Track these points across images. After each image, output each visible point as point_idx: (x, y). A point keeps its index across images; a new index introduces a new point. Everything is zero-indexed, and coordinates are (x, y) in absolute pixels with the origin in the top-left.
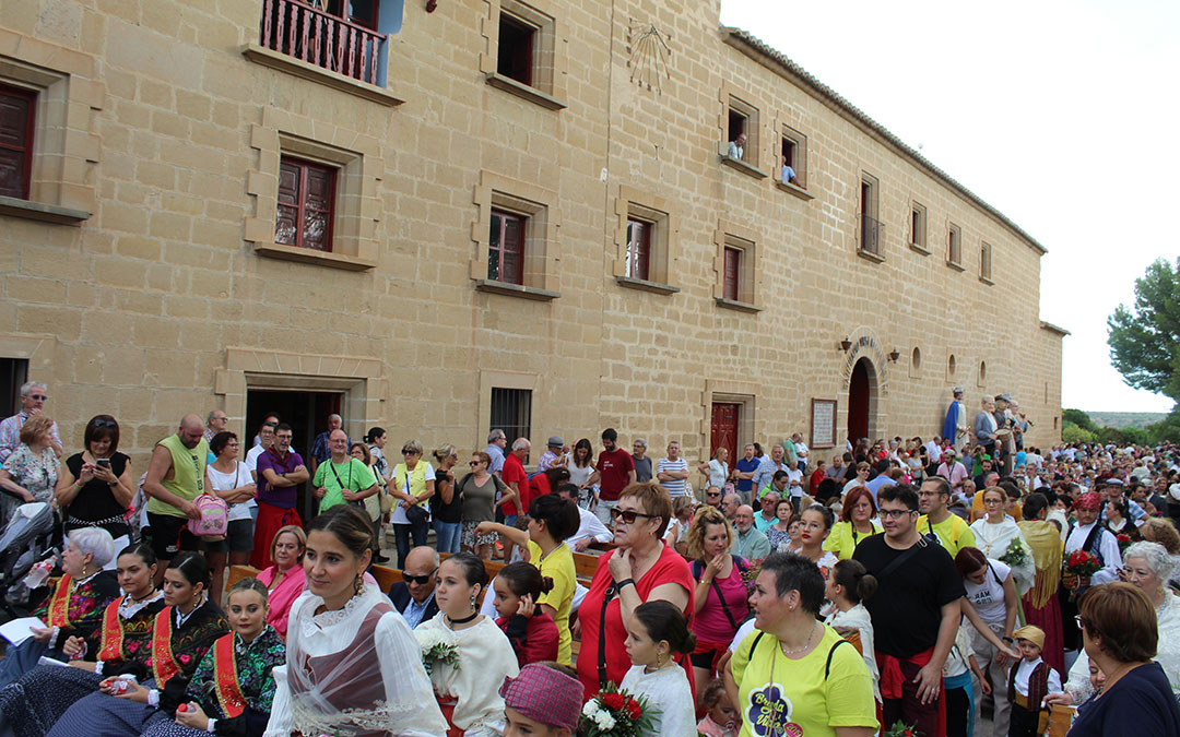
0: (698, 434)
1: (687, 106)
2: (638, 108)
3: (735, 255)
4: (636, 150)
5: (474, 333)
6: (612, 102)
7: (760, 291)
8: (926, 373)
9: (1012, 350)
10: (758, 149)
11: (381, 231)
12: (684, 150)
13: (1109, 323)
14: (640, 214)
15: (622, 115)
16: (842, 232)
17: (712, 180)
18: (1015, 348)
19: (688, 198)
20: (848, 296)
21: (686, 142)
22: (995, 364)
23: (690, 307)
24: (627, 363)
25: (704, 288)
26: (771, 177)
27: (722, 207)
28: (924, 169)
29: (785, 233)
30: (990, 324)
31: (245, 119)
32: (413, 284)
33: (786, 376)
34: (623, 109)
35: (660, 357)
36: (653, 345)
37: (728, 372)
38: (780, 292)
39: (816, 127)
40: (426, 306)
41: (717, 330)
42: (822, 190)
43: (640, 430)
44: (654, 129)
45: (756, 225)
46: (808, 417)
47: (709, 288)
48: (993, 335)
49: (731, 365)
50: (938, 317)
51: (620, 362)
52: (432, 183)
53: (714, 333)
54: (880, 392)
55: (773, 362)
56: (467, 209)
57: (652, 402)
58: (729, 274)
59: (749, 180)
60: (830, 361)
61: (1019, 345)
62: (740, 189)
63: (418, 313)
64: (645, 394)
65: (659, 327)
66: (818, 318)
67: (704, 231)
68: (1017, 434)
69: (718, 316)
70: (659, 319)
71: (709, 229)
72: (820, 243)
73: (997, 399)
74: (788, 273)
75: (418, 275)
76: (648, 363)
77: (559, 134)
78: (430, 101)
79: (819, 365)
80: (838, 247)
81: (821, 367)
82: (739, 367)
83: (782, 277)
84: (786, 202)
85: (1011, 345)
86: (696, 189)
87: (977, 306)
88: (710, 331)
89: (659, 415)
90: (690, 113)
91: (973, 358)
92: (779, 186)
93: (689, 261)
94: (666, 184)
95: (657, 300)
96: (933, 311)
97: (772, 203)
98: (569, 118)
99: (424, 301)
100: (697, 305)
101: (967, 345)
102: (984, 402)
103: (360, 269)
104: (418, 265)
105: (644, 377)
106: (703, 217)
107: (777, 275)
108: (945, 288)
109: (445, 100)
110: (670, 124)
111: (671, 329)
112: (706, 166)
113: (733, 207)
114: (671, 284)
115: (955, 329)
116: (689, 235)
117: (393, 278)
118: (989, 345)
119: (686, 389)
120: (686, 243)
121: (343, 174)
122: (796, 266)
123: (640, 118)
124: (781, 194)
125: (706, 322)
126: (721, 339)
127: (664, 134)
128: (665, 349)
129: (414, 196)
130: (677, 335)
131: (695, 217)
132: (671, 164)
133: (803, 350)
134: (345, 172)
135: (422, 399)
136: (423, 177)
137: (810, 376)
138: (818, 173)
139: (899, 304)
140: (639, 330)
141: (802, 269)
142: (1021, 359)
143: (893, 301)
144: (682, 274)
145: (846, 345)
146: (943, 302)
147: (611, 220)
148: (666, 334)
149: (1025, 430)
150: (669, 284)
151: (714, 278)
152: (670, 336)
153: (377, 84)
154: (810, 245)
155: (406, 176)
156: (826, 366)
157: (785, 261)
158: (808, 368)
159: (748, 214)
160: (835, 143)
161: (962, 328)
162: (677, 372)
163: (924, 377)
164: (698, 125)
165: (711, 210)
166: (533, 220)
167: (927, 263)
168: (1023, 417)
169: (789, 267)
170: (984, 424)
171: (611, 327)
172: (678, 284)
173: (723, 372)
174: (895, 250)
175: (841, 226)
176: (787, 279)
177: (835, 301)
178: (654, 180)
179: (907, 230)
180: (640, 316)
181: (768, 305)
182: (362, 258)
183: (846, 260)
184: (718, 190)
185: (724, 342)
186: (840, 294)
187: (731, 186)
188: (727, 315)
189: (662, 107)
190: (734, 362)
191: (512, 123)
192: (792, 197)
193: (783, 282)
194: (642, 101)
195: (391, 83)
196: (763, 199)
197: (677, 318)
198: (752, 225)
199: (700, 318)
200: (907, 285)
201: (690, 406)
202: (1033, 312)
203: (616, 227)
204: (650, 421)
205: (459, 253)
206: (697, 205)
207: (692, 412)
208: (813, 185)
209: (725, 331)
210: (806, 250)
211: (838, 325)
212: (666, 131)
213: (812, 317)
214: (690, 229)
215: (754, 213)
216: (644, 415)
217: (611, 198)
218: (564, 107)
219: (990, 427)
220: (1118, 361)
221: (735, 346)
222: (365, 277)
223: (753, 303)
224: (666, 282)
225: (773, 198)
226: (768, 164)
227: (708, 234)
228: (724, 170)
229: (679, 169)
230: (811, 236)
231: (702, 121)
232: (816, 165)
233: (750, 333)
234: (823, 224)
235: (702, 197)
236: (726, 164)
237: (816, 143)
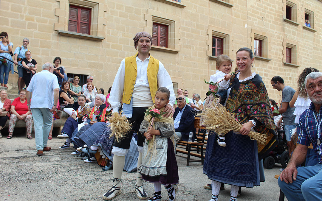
1: (272, 4)
2: (256, 6)
3: (290, 50)
4: (256, 18)
5: (209, 71)
6: (248, 4)
7: (298, 61)
10: (296, 17)
11: (181, 42)
12: (271, 18)
14: (258, 37)
15: (251, 8)
17: (281, 27)
19: (273, 32)
21: (272, 15)
23: (275, 64)
25: (280, 59)
26: (301, 25)
27: (285, 35)
29: (306, 43)
31: (143, 12)
32: (190, 57)
34: (251, 6)
35: (266, 80)
36: (263, 76)
38: (305, 61)
39: (317, 9)
40: (194, 63)
41: (284, 72)
42: (319, 29)
44: (262, 12)
45: (297, 40)
47: (281, 60)
49: (289, 83)
52: (195, 29)
56: (205, 36)
58: (288, 55)
59: (293, 26)
62: (290, 29)
63: (192, 65)
65: (265, 71)
67: (279, 42)
69: (284, 68)
70: (265, 69)
71: (280, 42)
72: (319, 46)
74: (308, 55)
75: (192, 54)
77: (232, 14)
78: (193, 6)
82: (292, 84)
83: (306, 56)
84: (307, 33)
86: (276, 29)
88: (282, 73)
90: (273, 6)
92: (304, 28)
93: (274, 51)
94: (266, 28)
95: (265, 63)
97: (302, 33)
98: (235, 9)
99: (194, 62)
100: (277, 65)
103: (175, 53)
104: (192, 52)
106: (279, 38)
107: (304, 56)
109: (198, 5)
110: (266, 10)
111: (269, 72)
112: (279, 22)
113: (289, 35)
114: (269, 58)
116: (274, 43)
117: (185, 55)
120: (273, 46)
121: (170, 27)
122: (311, 53)
123: (257, 9)
124: (305, 30)
125: (280, 70)
126: (286, 75)
127: (265, 13)
128: (268, 78)
129: (190, 33)
130: (271, 73)
131: (276, 38)
132: (267, 22)
134: (170, 26)
135: (194, 89)
136: (192, 27)
138: (318, 23)
140: (259, 72)
141: (313, 54)
144: (272, 55)
147: (249, 39)
148: (268, 73)
150: (268, 58)
151: (283, 56)
153: (178, 2)
154: (315, 46)
155: (187, 27)
157: (307, 51)
159: (293, 37)
164: (276, 10)
165: (281, 36)
166: (225, 39)
169: (308, 53)
172: (271, 58)
176: (308, 57)
178: (262, 27)
180: (259, 67)
181: (301, 65)
182: (176, 49)
184: (283, 30)
185: (287, 76)
187: (288, 28)
188: (287, 68)
189: (264, 5)
190: (290, 82)
191: (218, 11)
192: (309, 31)
193: (306, 58)
194: (257, 4)
195: (182, 2)
196: (299, 32)
197: (271, 68)
198: (295, 40)
199: (278, 69)
201: (276, 95)
203: (250, 41)
205: (203, 48)
206: (277, 34)
207: (277, 97)
208: (316, 27)
209: (287, 73)
210: (314, 47)
212: (265, 12)
214: (274, 42)
215: (296, 37)
217: (249, 32)
218: (233, 6)
221: (290, 77)
222: (177, 55)
223: (296, 64)
224: (267, 58)
225: (302, 32)
226: (300, 21)
227: (280, 43)
228: (285, 23)
229: (270, 23)
230: (316, 43)
231: (277, 9)
232: (317, 21)
233: (295, 73)
234: (320, 40)
235: (278, 32)
236: (285, 22)
237: (317, 14)
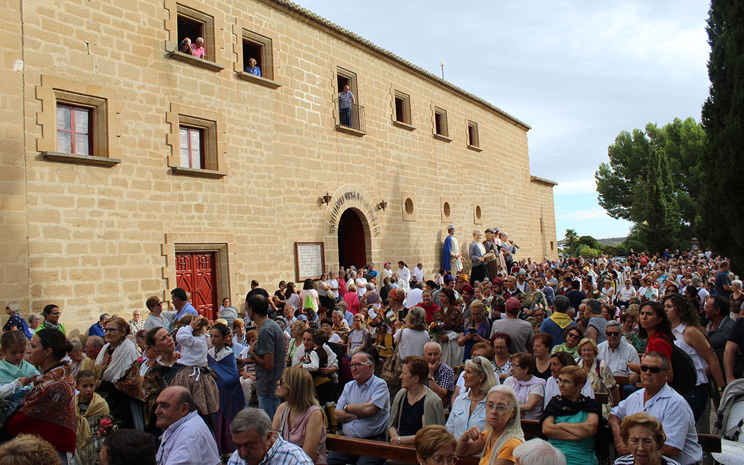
0: (160, 279)
1: (125, 11)
2: (61, 10)
4: (61, 45)
6: (25, 4)
7: (225, 160)
8: (421, 217)
9: (506, 197)
10: (215, 47)
12: (123, 46)
13: (596, 177)
14: (74, 100)
15: (40, 16)
16: (318, 113)
17: (159, 72)
18: (508, 195)
19: (132, 87)
20: (328, 162)
22: (490, 207)
23: (141, 172)
24: (63, 224)
25: (156, 159)
26: (230, 70)
27: (174, 93)
28: (403, 67)
29: (251, 114)
30: (481, 179)
33: (262, 226)
34: (40, 10)
35: (105, 218)
36: (96, 208)
37: (193, 227)
38: (250, 160)
39: (282, 33)
41: (176, 193)
42: (292, 80)
43: (85, 280)
44: (84, 29)
45: (218, 107)
46: (292, 257)
47: (163, 160)
48: (486, 186)
49: (196, 220)
50: (429, 175)
51: (53, 224)
53: (172, 195)
54: (372, 234)
55: (246, 216)
57: (99, 256)
59: (206, 72)
60: (313, 212)
61: (511, 193)
62: (194, 79)
64: (89, 250)
65: (102, 193)
66: (296, 179)
67: (153, 113)
68: (506, 256)
69: (176, 182)
70: (102, 186)
71: (158, 111)
72: (292, 122)
73: (486, 232)
74: (258, 145)
76: (92, 223)
79: (300, 216)
80: (314, 124)
81: (303, 218)
82: (206, 222)
83: (253, 148)
85: (504, 193)
86: (140, 79)
87: (467, 166)
88: (168, 194)
89: (110, 267)
90: (128, 17)
91: (468, 204)
92: (239, 76)
93: (137, 138)
94: (102, 74)
96: (423, 171)
97: (236, 90)
100: (149, 173)
101: (461, 195)
102: (474, 235)
105: (88, 235)
106: (152, 101)
107: (245, 147)
108: (434, 154)
110: (103, 25)
111: (117, 194)
112: (151, 60)
113: (188, 93)
114: (112, 156)
115: (448, 184)
116: (135, 116)
118: (483, 194)
119: (142, 243)
120: (130, 123)
122: (268, 140)
123: (64, 19)
124: (245, 84)
125: (160, 187)
126: (181, 200)
127: (96, 33)
128: (112, 211)
130: (126, 199)
131: (141, 102)
133: (281, 205)
137: (290, 225)
138: (287, 67)
139: (386, 166)
140: (76, 197)
141: (273, 142)
142: (515, 203)
143: (381, 165)
144: (128, 149)
145: (327, 199)
146: (435, 165)
147: (31, 104)
148: (112, 198)
149: (514, 252)
151: (170, 151)
152: (117, 200)
154: (281, 122)
156: (307, 216)
157: (254, 135)
158: (288, 219)
159: (206, 99)
160: (305, 45)
161: (453, 182)
162: (129, 229)
163: (418, 220)
164: (139, 27)
165: (160, 95)
167: (414, 137)
168: (511, 242)
169: (258, 140)
170: (475, 250)
171: (40, 195)
172: (122, 156)
173: (186, 226)
174: (378, 126)
175: (315, 108)
177: (317, 166)
178: (86, 71)
179: (391, 111)
180: (76, 184)
181: (236, 171)
183: (325, 134)
184: (169, 80)
185: (185, 202)
186: (319, 160)
187: (184, 77)
188: (187, 180)
189: (92, 10)
190: (200, 218)
192: (258, 86)
194: (66, 4)
196: (224, 87)
197: (125, 184)
199: (153, 184)
200: (393, 153)
201: (149, 256)
202: (523, 170)
203: (39, 110)
204: (99, 272)
206: (143, 91)
207: (151, 261)
208: (280, 74)
209: (186, 193)
211: (320, 184)
212: (99, 31)
213: (290, 179)
214: (135, 111)
215: (214, 98)
216: (89, 267)
217: (30, 86)
219: (479, 252)
220: (604, 202)
221: (199, 205)
223: (218, 170)
224: (108, 157)
225: (235, 86)
226: (227, 59)
227: (158, 115)
228: (174, 64)
229: (117, 62)
230: (283, 116)
231: (144, 24)
232: (285, 61)
233: (216, 193)
234: (296, 107)
235: (148, 85)
236: (175, 59)
237: (282, 44)
